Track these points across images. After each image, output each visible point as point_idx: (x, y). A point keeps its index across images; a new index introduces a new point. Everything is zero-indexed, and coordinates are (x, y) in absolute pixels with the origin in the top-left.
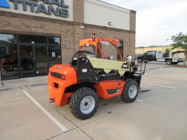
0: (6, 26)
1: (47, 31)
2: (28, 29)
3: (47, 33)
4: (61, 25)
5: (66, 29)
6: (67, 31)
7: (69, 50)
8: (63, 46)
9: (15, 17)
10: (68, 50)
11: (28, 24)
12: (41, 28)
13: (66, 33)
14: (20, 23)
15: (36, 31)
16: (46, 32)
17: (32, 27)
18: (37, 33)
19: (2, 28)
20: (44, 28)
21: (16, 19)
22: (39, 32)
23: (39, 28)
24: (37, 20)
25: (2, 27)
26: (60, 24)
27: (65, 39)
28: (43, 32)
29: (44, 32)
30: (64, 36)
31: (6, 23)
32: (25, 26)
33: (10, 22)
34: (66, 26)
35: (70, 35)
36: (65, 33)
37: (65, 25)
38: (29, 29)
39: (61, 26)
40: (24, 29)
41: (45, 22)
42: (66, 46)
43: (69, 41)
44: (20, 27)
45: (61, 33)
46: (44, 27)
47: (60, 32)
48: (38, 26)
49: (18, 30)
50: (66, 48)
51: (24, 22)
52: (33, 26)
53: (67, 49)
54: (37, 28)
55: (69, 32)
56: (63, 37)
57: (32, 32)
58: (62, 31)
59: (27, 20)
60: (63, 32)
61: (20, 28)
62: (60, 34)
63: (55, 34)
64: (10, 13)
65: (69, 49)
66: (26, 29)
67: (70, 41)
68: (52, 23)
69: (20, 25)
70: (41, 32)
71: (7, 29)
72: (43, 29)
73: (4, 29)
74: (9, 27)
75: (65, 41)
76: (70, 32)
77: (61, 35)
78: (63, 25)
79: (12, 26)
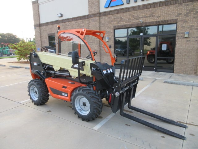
0: (120, 22)
1: (158, 18)
2: (136, 21)
3: (157, 22)
4: (179, 6)
5: (187, 10)
6: (188, 11)
7: (190, 41)
8: (179, 35)
9: (126, 12)
10: (187, 41)
11: (137, 16)
12: (150, 17)
13: (187, 15)
14: (130, 16)
15: (145, 22)
16: (156, 20)
17: (141, 18)
18: (146, 23)
19: (117, 25)
20: (154, 16)
21: (127, 14)
22: (148, 21)
23: (148, 17)
24: (146, 9)
25: (117, 23)
26: (177, 5)
27: (184, 25)
28: (152, 21)
29: (154, 21)
30: (182, 20)
31: (120, 19)
32: (135, 19)
33: (123, 18)
34: (188, 5)
35: (194, 17)
36: (185, 15)
37: (186, 4)
38: (138, 21)
39: (179, 8)
40: (133, 22)
41: (156, 8)
42: (185, 34)
43: (191, 26)
44: (130, 20)
45: (178, 17)
46: (154, 14)
47: (176, 16)
48: (147, 16)
49: (128, 23)
50: (183, 38)
51: (134, 15)
52: (142, 16)
53: (185, 39)
54: (146, 17)
55: (192, 13)
56: (180, 22)
57: (140, 23)
58: (180, 14)
59: (137, 11)
60: (180, 16)
61: (130, 22)
62: (175, 19)
63: (167, 20)
64: (123, 9)
65: (188, 39)
66: (135, 21)
67: (193, 26)
68: (164, 7)
69: (130, 18)
70: (150, 21)
71: (120, 24)
72: (152, 17)
73: (118, 24)
74: (121, 23)
75: (183, 27)
76: (194, 12)
77: (177, 19)
78: (183, 4)
79: (124, 21)
